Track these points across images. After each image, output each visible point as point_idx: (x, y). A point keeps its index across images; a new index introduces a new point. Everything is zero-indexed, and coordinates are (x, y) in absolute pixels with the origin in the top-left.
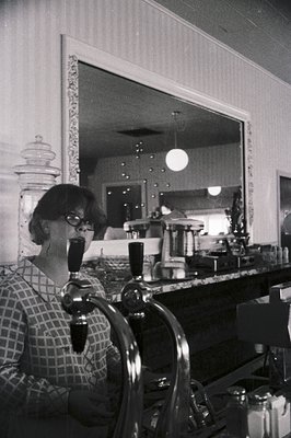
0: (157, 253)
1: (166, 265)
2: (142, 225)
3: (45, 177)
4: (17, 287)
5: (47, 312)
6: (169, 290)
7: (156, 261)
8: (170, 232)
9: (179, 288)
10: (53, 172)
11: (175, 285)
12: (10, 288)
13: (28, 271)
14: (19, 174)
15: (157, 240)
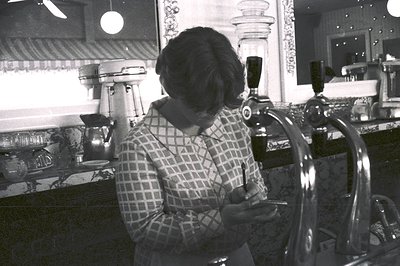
0: (374, 94)
1: (384, 105)
2: (360, 68)
3: (260, 26)
4: (143, 140)
5: (177, 165)
6: (385, 129)
7: (373, 102)
8: (388, 73)
9: (396, 126)
10: (268, 20)
11: (392, 124)
12: (136, 142)
13: (155, 123)
14: (236, 25)
15: (374, 82)
